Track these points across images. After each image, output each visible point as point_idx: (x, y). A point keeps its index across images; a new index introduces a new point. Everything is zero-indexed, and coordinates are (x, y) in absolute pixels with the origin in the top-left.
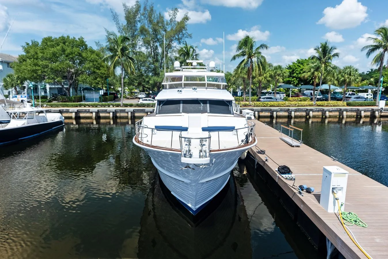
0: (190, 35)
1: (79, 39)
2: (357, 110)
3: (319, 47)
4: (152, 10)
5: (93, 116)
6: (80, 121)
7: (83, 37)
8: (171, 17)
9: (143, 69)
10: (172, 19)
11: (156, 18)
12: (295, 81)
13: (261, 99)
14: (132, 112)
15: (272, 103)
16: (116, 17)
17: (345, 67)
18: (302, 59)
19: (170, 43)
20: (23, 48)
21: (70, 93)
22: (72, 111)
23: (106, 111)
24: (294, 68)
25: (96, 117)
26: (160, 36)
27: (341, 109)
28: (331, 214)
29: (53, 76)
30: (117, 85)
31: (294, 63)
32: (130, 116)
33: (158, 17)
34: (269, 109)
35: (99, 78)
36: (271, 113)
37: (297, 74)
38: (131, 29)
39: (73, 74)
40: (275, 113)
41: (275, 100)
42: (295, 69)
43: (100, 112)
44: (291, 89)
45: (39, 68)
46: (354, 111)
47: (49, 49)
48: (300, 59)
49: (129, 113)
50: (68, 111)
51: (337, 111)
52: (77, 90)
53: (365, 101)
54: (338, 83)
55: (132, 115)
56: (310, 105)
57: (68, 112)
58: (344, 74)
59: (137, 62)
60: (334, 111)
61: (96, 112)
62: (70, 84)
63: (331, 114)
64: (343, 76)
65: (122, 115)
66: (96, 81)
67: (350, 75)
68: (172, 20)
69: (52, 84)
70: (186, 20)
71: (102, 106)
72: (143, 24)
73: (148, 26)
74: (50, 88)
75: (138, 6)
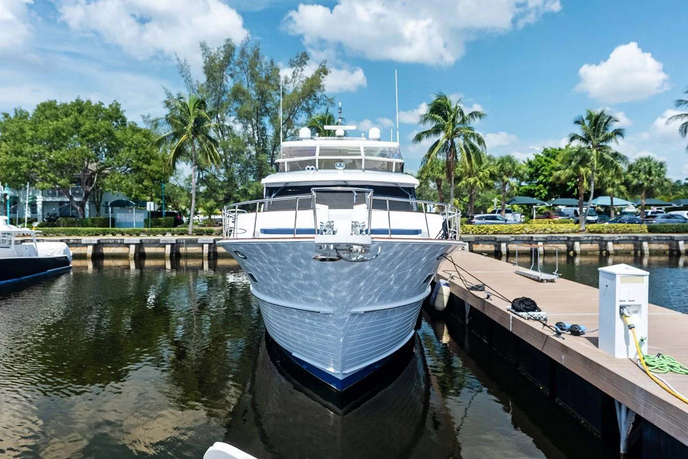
0: (331, 99)
1: (110, 106)
2: (669, 238)
3: (584, 118)
4: (256, 55)
5: (130, 253)
6: (103, 263)
8: (294, 68)
9: (236, 167)
10: (296, 71)
11: (264, 69)
12: (541, 191)
13: (474, 220)
14: (211, 244)
15: (498, 227)
16: (186, 67)
17: (638, 160)
18: (554, 147)
19: (291, 117)
21: (84, 211)
22: (88, 242)
23: (157, 243)
24: (538, 165)
25: (137, 255)
26: (272, 103)
27: (637, 238)
28: (623, 360)
29: (52, 176)
30: (181, 197)
31: (537, 156)
32: (207, 252)
33: (269, 68)
34: (492, 237)
35: (148, 181)
36: (495, 246)
37: (545, 176)
38: (215, 90)
39: (93, 173)
40: (503, 245)
41: (504, 222)
42: (541, 167)
43: (144, 245)
44: (534, 207)
45: (25, 159)
46: (665, 242)
47: (47, 123)
48: (549, 149)
49: (204, 245)
50: (79, 242)
51: (631, 242)
52: (99, 206)
53: (684, 222)
54: (628, 189)
55: (212, 250)
56: (574, 232)
57: (78, 245)
58: (637, 172)
59: (225, 154)
60: (623, 242)
61: (136, 244)
62: (85, 194)
63: (618, 247)
64: (635, 176)
65: (191, 251)
66: (141, 186)
67: (650, 173)
68: (295, 74)
69: (49, 195)
70: (323, 75)
71: (148, 234)
72: (237, 81)
73: (248, 86)
74: (44, 203)
75: (230, 48)
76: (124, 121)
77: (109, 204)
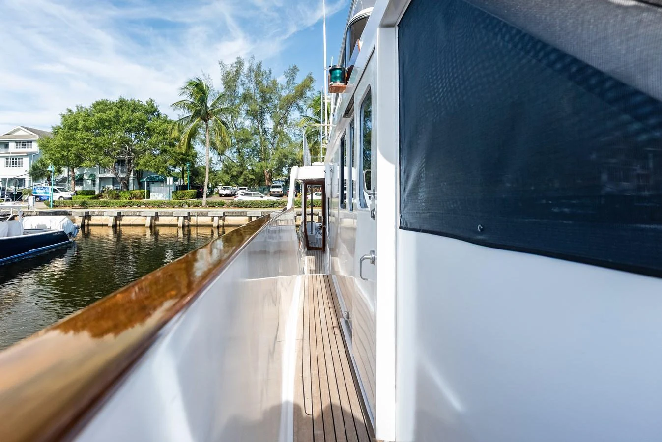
4: (259, 68)
5: (147, 223)
7: (154, 99)
8: (288, 78)
9: (246, 151)
10: (290, 80)
14: (221, 217)
20: (62, 117)
21: (128, 185)
22: (110, 214)
23: (171, 215)
25: (152, 226)
29: (94, 156)
38: (231, 95)
45: (76, 143)
49: (215, 217)
61: (152, 216)
62: (128, 172)
68: (289, 83)
70: (310, 82)
72: (247, 89)
73: (254, 92)
74: (101, 179)
75: (240, 63)
76: (159, 115)
77: (145, 180)
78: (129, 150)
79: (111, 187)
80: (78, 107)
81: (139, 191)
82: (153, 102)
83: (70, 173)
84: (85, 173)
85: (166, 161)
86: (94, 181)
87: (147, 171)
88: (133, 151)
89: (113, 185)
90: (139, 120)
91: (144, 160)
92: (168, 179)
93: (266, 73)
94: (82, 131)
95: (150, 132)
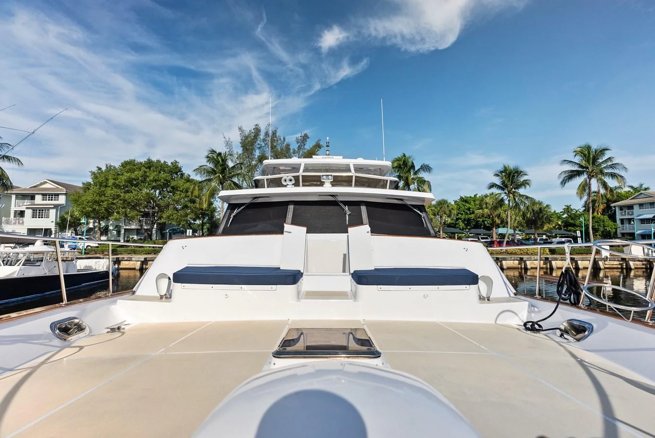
1: (172, 163)
4: (275, 135)
7: (178, 161)
8: (299, 144)
11: (279, 143)
12: (460, 224)
20: (92, 174)
27: (547, 258)
37: (462, 214)
44: (456, 234)
45: (106, 198)
48: (464, 197)
62: (152, 224)
69: (129, 225)
74: (125, 230)
75: (257, 130)
76: (182, 175)
77: (167, 231)
78: (153, 205)
79: (135, 237)
80: (107, 165)
81: (161, 241)
82: (177, 164)
83: (96, 224)
84: (111, 224)
85: (187, 215)
86: (119, 233)
87: (170, 224)
88: (157, 205)
89: (137, 236)
90: (165, 180)
91: (167, 214)
92: (188, 231)
93: (280, 140)
94: (112, 188)
95: (174, 189)
